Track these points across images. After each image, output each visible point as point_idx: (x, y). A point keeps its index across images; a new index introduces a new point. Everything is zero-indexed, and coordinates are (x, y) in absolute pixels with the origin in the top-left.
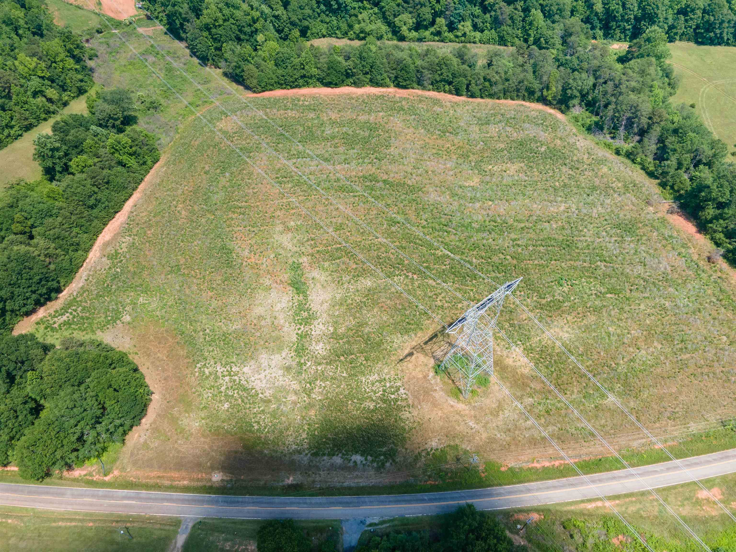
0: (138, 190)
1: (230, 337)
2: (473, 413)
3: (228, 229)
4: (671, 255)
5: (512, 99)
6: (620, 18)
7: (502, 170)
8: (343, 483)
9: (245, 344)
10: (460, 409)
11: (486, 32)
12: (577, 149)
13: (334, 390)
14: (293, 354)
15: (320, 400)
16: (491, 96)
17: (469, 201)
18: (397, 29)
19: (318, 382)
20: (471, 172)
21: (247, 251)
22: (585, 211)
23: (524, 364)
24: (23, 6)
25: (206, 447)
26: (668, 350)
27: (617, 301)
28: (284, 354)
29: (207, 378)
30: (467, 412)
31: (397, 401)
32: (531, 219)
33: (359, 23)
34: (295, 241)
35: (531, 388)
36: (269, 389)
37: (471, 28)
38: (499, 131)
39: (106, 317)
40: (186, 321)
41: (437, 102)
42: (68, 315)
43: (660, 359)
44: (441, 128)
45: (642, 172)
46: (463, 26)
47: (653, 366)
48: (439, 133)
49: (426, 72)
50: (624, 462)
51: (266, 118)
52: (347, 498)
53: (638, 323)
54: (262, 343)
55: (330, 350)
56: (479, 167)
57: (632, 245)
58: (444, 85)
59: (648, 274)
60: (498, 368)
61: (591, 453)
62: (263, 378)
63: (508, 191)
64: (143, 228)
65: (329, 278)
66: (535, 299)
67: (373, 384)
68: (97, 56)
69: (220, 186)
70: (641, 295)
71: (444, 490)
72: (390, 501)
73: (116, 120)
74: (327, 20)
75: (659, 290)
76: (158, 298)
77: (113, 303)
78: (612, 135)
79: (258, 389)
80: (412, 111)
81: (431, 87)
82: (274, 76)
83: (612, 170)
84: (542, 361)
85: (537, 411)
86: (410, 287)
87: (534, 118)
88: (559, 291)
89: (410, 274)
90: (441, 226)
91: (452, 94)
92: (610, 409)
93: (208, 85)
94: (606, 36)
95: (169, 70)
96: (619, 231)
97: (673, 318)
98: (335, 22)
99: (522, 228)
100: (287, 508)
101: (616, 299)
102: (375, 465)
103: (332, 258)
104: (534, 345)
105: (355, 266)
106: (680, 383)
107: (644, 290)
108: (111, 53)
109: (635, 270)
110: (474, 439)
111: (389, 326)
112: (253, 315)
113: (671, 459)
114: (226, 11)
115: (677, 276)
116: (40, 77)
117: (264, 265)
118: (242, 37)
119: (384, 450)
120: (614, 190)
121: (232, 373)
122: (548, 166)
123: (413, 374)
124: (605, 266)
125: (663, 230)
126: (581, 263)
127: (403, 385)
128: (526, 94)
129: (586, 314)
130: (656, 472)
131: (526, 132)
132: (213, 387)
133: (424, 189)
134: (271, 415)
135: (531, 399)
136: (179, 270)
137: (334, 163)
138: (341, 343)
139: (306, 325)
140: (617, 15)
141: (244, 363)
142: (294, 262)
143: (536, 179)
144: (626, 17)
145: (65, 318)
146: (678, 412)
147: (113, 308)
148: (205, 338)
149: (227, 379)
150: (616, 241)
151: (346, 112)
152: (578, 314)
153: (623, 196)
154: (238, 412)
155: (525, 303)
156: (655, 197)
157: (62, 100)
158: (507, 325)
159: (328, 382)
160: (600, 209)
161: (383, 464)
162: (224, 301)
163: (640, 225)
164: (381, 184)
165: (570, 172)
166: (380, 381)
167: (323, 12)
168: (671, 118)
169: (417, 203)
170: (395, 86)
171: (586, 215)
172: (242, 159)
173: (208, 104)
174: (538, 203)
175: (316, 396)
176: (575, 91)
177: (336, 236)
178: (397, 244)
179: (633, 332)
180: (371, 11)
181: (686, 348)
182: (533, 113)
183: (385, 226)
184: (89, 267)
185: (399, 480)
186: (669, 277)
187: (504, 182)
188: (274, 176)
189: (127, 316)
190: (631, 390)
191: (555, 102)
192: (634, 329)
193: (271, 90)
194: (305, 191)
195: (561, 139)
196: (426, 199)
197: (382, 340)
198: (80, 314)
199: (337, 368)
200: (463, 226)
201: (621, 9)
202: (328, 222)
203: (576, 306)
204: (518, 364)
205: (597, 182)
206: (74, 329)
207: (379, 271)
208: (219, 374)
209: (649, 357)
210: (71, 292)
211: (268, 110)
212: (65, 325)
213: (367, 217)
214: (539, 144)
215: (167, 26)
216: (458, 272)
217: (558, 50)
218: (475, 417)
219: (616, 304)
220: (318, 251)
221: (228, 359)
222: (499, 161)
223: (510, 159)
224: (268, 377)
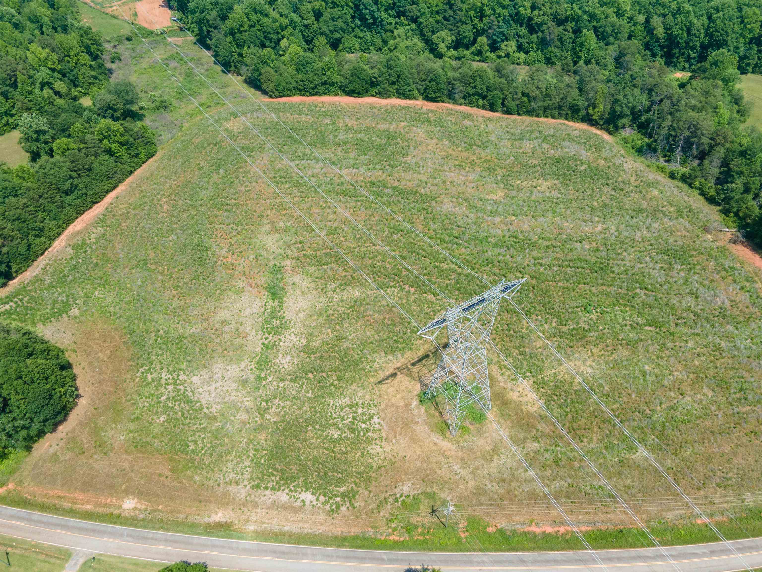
0: (125, 183)
1: (185, 341)
2: (460, 454)
3: (209, 226)
4: (731, 288)
5: (554, 118)
6: (684, 45)
7: (531, 186)
8: (283, 526)
9: (201, 350)
10: (444, 448)
11: (531, 53)
12: (624, 170)
13: (294, 412)
14: (253, 366)
15: (275, 422)
16: (529, 113)
17: (489, 214)
18: (434, 46)
19: (276, 401)
20: (495, 185)
21: (225, 249)
22: (627, 234)
23: (531, 400)
24: (52, 6)
25: (127, 466)
26: (721, 399)
27: (659, 336)
28: (243, 365)
29: (149, 384)
30: (453, 453)
31: (367, 431)
32: (559, 237)
33: (395, 38)
34: (281, 243)
35: (538, 430)
36: (218, 403)
37: (515, 48)
38: (534, 147)
39: (53, 309)
40: (140, 319)
41: (468, 116)
42: (12, 304)
43: (710, 409)
44: (468, 141)
45: (701, 197)
46: (506, 46)
47: (700, 417)
48: (466, 145)
49: (458, 84)
50: (653, 538)
51: (278, 120)
52: (284, 547)
53: (684, 363)
54: (220, 350)
55: (298, 365)
56: (505, 182)
57: (682, 274)
58: (478, 100)
59: (699, 307)
60: (498, 403)
61: (609, 520)
62: (212, 391)
63: (536, 207)
64: (118, 220)
65: (313, 285)
66: (554, 325)
67: (342, 409)
68: (120, 60)
69: (211, 183)
70: (690, 331)
71: (410, 549)
72: (338, 557)
73: (115, 111)
74: (361, 35)
75: (713, 326)
76: (115, 293)
77: (64, 295)
78: (667, 158)
79: (204, 402)
80: (439, 123)
81: (463, 101)
82: (292, 81)
83: (664, 193)
84: (556, 398)
85: (542, 460)
86: (405, 301)
87: (577, 137)
88: (585, 319)
89: (407, 287)
90: (452, 238)
91: (486, 109)
92: (639, 466)
93: (225, 90)
94: (668, 64)
95: (189, 75)
96: (666, 257)
97: (730, 361)
98: (369, 38)
99: (547, 247)
100: (207, 552)
101: (657, 333)
102: (328, 507)
103: (320, 263)
104: (546, 379)
105: (344, 274)
106: (736, 441)
107: (693, 325)
108: (135, 57)
109: (684, 302)
110: (457, 487)
111: (371, 342)
112: (217, 319)
113: (717, 539)
114: (254, 17)
115: (738, 313)
116: (50, 69)
117: (241, 266)
118: (267, 43)
119: (342, 490)
120: (664, 214)
121: (178, 382)
122: (587, 185)
123: (393, 401)
124: (645, 294)
125: (723, 260)
126: (616, 289)
127: (378, 413)
128: (569, 112)
129: (616, 348)
130: (696, 555)
131: (565, 150)
132: (152, 395)
133: (437, 199)
134: (213, 434)
135: (535, 444)
136: (146, 264)
137: (341, 167)
138: (313, 358)
139: (275, 334)
140: (680, 41)
141: (193, 373)
142: (275, 265)
143: (570, 197)
144: (691, 44)
145: (7, 307)
146: (730, 479)
147: (62, 301)
148: (156, 340)
149: (170, 387)
150: (662, 267)
151: (366, 120)
152: (607, 346)
153: (675, 221)
154: (175, 427)
155: (541, 328)
156: (715, 224)
157: (70, 94)
158: (515, 353)
159: (288, 402)
160: (645, 232)
161: (338, 507)
162: (187, 301)
163: (695, 253)
164: (389, 191)
165: (613, 193)
166: (351, 406)
167: (358, 26)
168: (738, 141)
169: (427, 213)
170: (424, 99)
171: (626, 237)
172: (241, 158)
173: (219, 106)
174: (570, 221)
175: (271, 417)
176: (625, 108)
177: (328, 240)
178: (397, 253)
179: (676, 373)
180: (408, 27)
181: (745, 399)
182: (576, 132)
183: (386, 233)
184: (50, 256)
185: (354, 531)
186: (728, 313)
187: (533, 198)
188: (272, 175)
189: (76, 309)
190: (668, 445)
191: (602, 122)
192: (677, 370)
193: (289, 96)
194: (303, 192)
195: (605, 159)
196: (439, 209)
197: (361, 358)
198: (26, 304)
199: (302, 387)
200: (478, 239)
201: (686, 35)
202: (322, 225)
203: (605, 337)
204: (525, 399)
205: (644, 204)
206: (14, 320)
207: (371, 280)
208: (163, 381)
209: (696, 406)
210: (23, 280)
211: (281, 114)
212: (5, 314)
213: (367, 222)
214: (579, 162)
215: (198, 37)
216: (464, 288)
217: (610, 71)
218: (462, 460)
219: (657, 338)
220: (305, 255)
221: (176, 365)
222: (530, 177)
223: (543, 175)
224: (218, 390)
